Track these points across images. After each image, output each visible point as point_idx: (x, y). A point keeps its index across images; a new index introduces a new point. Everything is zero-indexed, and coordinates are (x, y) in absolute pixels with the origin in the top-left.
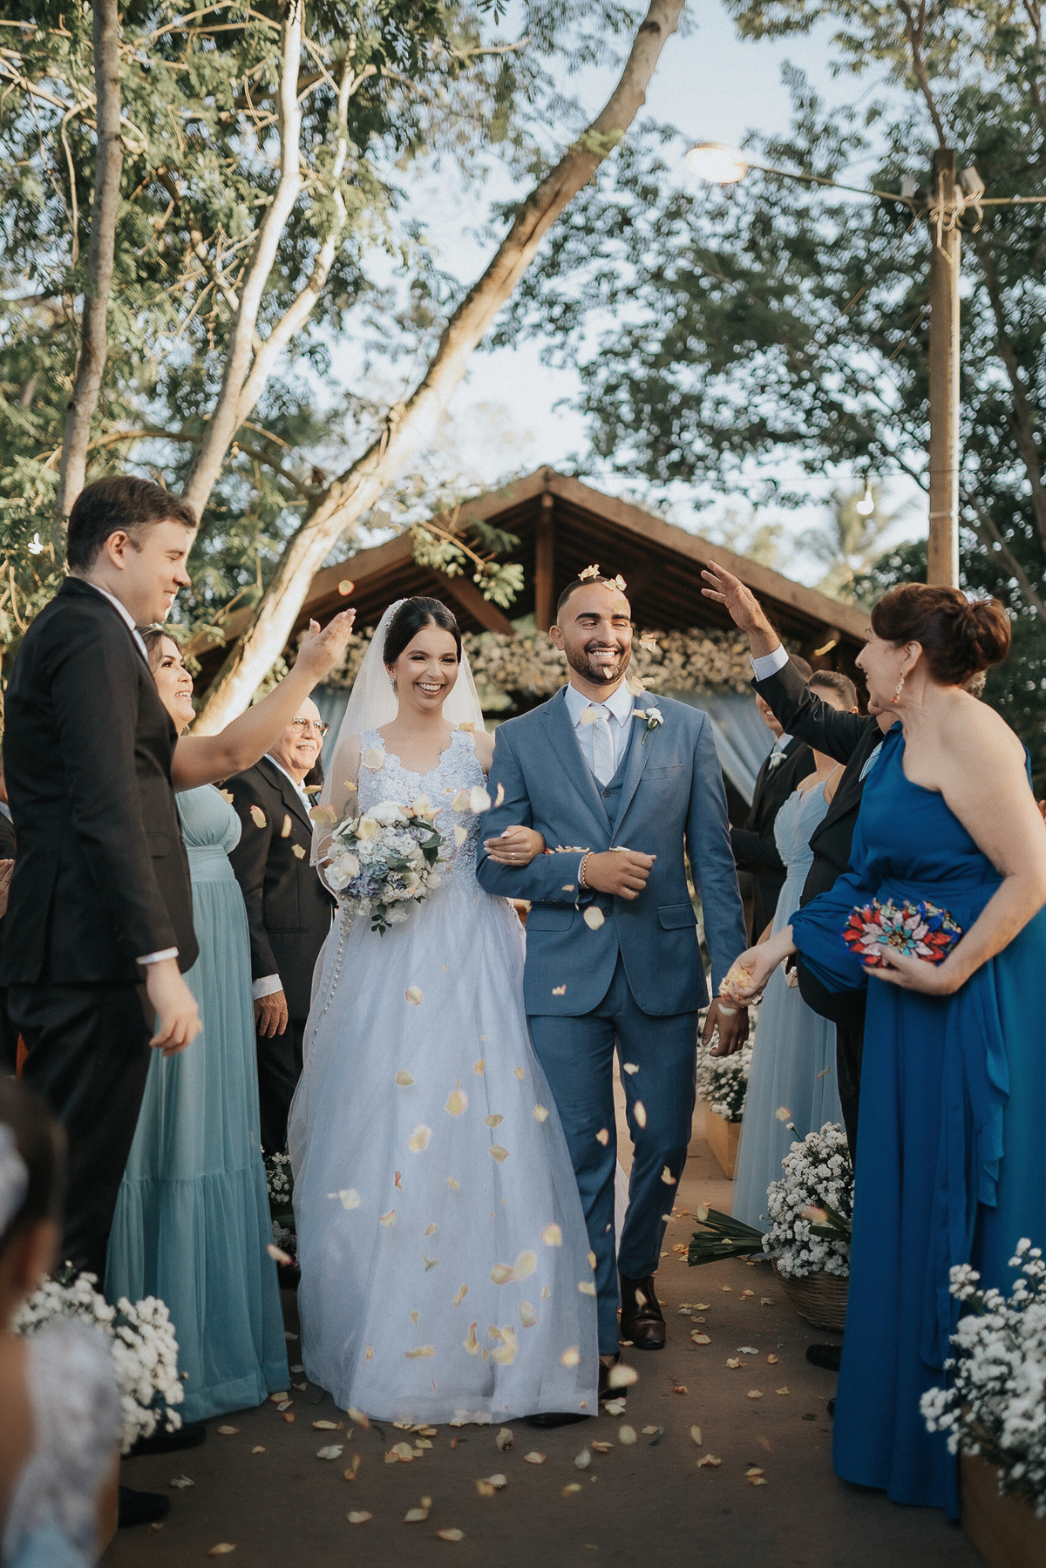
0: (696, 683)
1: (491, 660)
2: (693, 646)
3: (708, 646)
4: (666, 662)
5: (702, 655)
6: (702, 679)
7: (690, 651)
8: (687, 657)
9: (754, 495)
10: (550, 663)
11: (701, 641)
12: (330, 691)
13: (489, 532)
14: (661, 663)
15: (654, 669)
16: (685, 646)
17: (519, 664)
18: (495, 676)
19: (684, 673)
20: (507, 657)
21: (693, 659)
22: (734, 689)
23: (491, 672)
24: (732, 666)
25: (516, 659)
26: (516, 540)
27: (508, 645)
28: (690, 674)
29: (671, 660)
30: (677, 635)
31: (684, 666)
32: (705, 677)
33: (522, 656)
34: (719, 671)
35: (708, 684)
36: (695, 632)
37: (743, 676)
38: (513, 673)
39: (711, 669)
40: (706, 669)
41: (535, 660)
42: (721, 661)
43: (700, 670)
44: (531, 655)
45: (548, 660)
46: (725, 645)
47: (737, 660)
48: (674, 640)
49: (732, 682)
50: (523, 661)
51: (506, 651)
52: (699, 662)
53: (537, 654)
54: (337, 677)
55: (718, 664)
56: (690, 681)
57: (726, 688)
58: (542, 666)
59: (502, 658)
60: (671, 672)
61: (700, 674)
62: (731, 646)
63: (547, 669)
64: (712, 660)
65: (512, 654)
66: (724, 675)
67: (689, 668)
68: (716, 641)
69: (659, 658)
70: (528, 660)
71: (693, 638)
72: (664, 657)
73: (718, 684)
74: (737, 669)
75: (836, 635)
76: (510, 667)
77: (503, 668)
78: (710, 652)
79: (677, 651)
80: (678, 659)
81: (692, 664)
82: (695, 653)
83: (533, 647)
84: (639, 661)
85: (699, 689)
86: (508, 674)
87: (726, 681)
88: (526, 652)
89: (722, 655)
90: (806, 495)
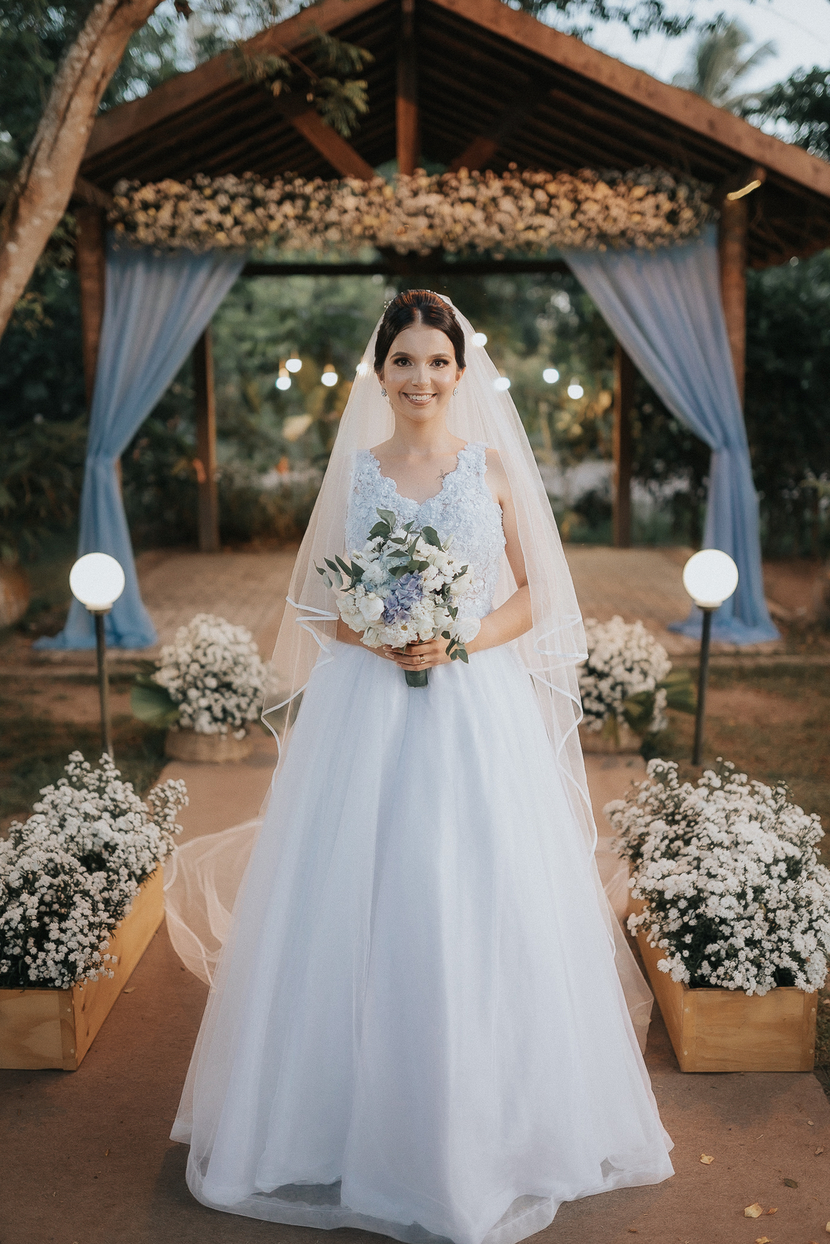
0: (588, 237)
1: (345, 211)
2: (585, 190)
3: (602, 190)
4: (553, 211)
5: (596, 201)
6: (595, 231)
7: (581, 197)
8: (578, 203)
9: (635, 21)
10: (414, 214)
11: (594, 184)
12: (157, 253)
13: (334, 48)
14: (546, 213)
15: (539, 220)
16: (575, 191)
17: (378, 216)
18: (350, 231)
19: (574, 223)
20: (364, 207)
21: (586, 206)
22: (631, 242)
23: (345, 226)
24: (631, 213)
25: (374, 210)
26: (368, 56)
27: (364, 194)
28: (581, 225)
29: (558, 208)
30: (566, 177)
31: (573, 216)
32: (599, 227)
33: (381, 206)
34: (615, 220)
35: (603, 236)
36: (588, 173)
37: (644, 227)
38: (372, 227)
39: (605, 219)
40: (600, 219)
41: (397, 210)
42: (618, 208)
43: (593, 220)
44: (391, 205)
45: (412, 210)
46: (622, 189)
47: (637, 207)
48: (563, 183)
49: (630, 234)
50: (383, 213)
51: (362, 202)
52: (591, 209)
53: (399, 203)
54: (163, 235)
55: (615, 212)
56: (581, 234)
57: (622, 242)
58: (404, 218)
59: (357, 209)
60: (559, 224)
61: (592, 225)
62: (630, 190)
63: (412, 221)
64: (607, 208)
65: (370, 204)
66: (621, 225)
67: (581, 217)
68: (612, 184)
69: (545, 206)
70: (388, 211)
71: (585, 181)
72: (550, 205)
73: (614, 237)
74: (637, 218)
75: (761, 173)
76: (369, 220)
77: (359, 221)
78: (605, 197)
79: (566, 196)
80: (566, 206)
81: (584, 213)
82: (587, 199)
83: (394, 192)
84: (521, 209)
85: (591, 243)
86: (365, 228)
87: (623, 233)
88: (385, 201)
89: (620, 201)
90: (691, 19)
